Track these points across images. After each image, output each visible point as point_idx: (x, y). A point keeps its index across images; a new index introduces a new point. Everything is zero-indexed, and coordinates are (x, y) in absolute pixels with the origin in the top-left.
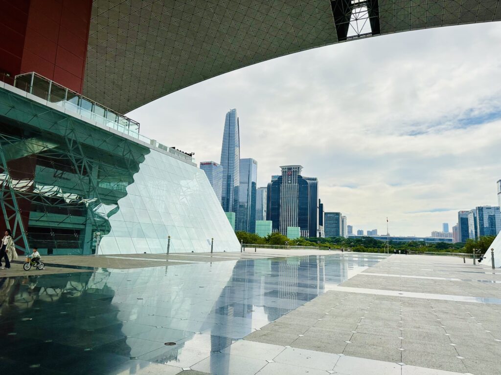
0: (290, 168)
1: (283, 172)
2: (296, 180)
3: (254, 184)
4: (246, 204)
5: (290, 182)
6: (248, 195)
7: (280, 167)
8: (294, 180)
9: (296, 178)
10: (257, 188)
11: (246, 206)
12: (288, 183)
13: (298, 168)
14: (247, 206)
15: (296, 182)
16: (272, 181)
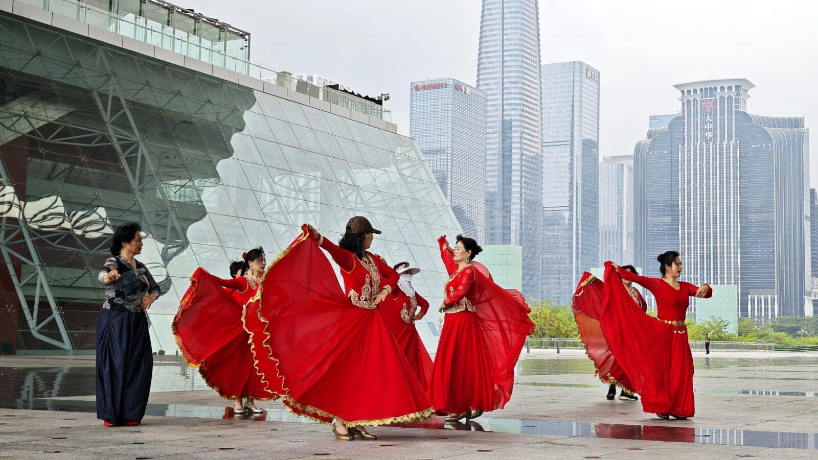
0: (708, 89)
1: (686, 104)
2: (730, 128)
3: (590, 146)
4: (566, 214)
5: (709, 135)
6: (571, 184)
7: (676, 86)
8: (722, 128)
9: (730, 121)
10: (601, 160)
11: (567, 221)
12: (704, 138)
13: (737, 87)
14: (571, 219)
15: (730, 136)
16: (650, 135)
